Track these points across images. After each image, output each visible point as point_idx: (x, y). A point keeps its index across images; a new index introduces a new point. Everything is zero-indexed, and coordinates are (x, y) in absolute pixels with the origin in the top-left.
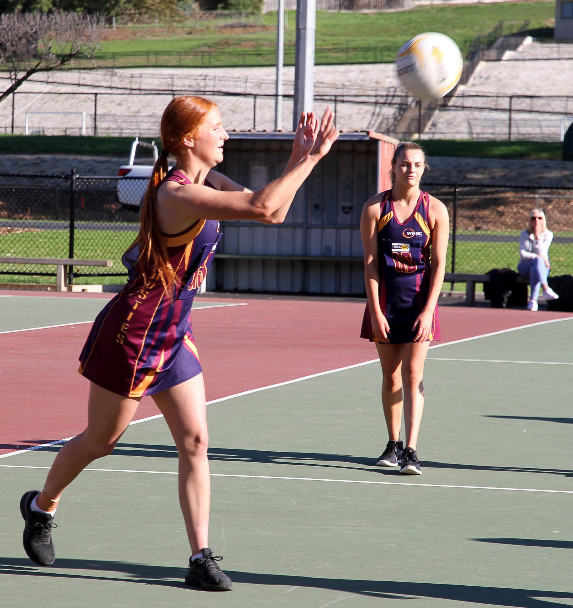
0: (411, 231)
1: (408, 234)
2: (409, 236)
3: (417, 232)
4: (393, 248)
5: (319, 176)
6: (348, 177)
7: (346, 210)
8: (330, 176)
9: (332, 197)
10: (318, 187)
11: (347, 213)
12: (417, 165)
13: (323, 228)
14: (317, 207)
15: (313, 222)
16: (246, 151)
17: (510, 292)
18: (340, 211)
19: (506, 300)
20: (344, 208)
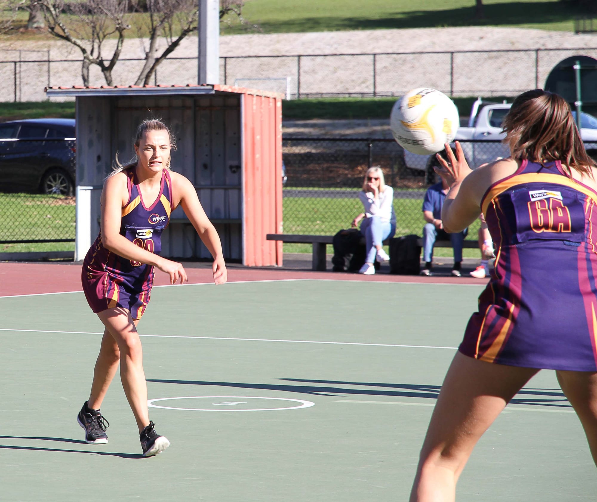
0: (156, 217)
1: (153, 220)
2: (155, 221)
3: (161, 217)
4: (138, 235)
5: (207, 134)
6: (235, 134)
7: (233, 169)
8: (217, 134)
9: (219, 155)
10: (207, 145)
11: (234, 172)
12: (162, 147)
13: (212, 189)
14: (205, 166)
15: (202, 183)
16: (137, 109)
17: (352, 255)
18: (228, 171)
19: (347, 263)
20: (231, 167)
